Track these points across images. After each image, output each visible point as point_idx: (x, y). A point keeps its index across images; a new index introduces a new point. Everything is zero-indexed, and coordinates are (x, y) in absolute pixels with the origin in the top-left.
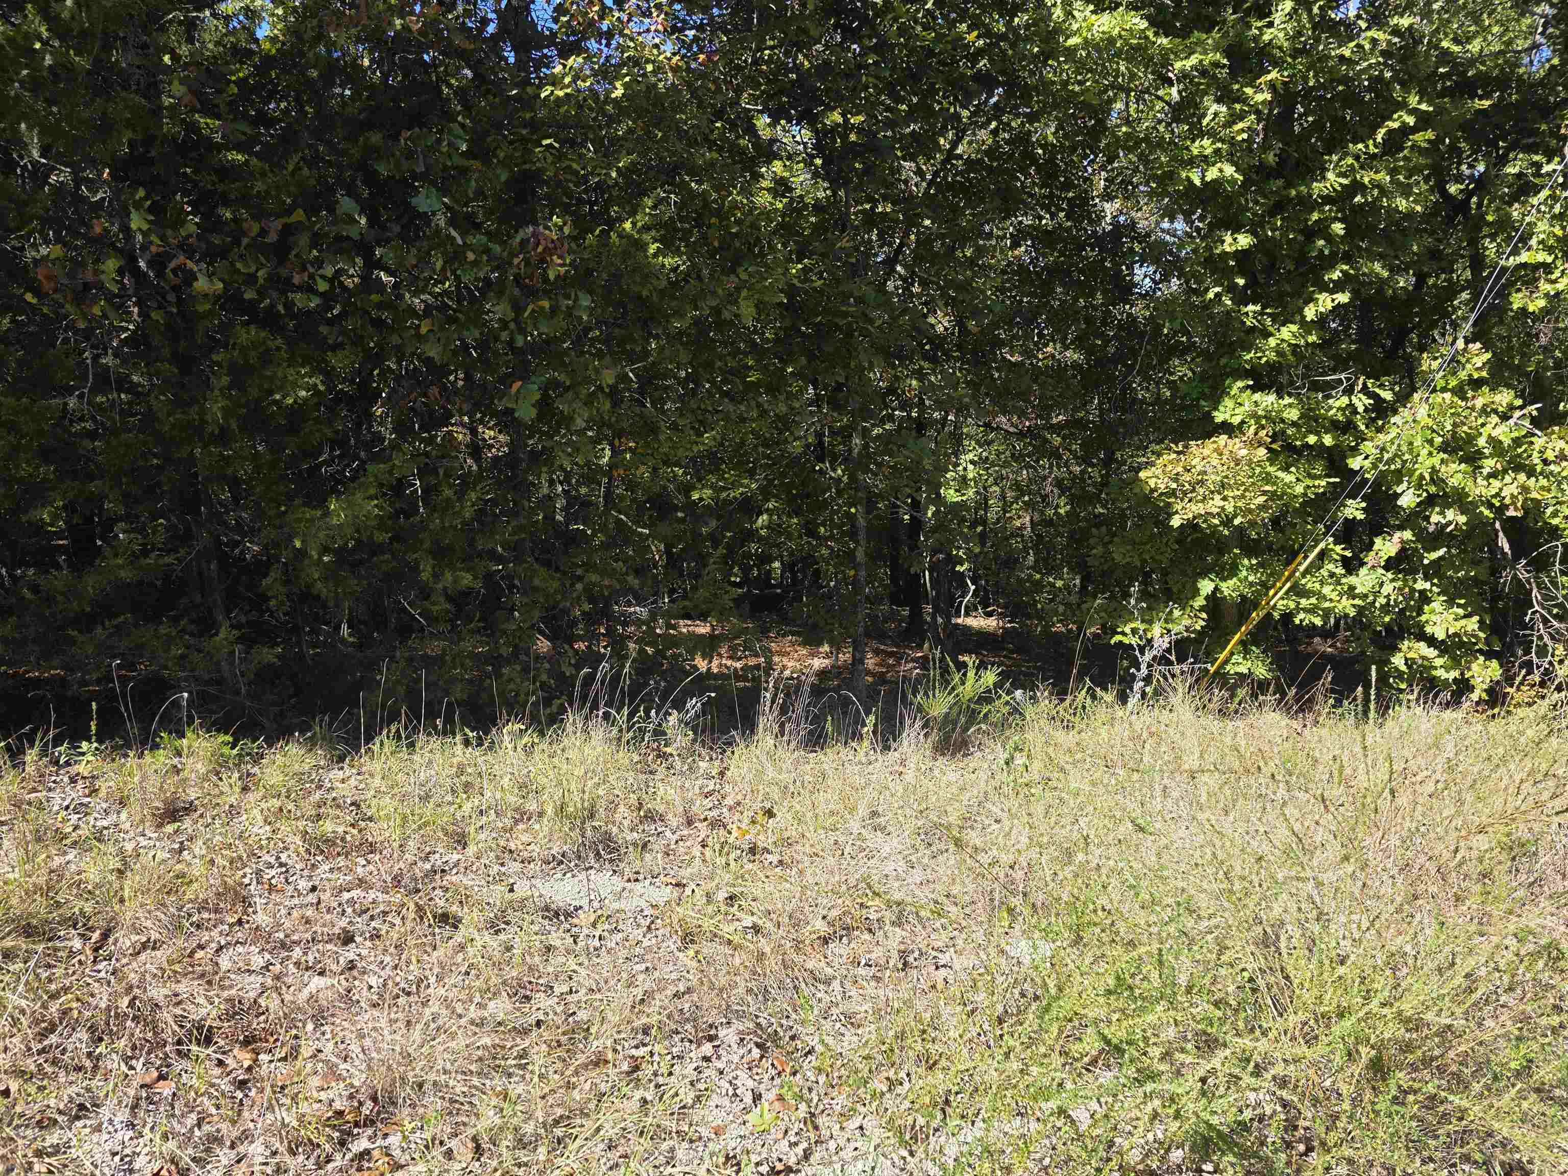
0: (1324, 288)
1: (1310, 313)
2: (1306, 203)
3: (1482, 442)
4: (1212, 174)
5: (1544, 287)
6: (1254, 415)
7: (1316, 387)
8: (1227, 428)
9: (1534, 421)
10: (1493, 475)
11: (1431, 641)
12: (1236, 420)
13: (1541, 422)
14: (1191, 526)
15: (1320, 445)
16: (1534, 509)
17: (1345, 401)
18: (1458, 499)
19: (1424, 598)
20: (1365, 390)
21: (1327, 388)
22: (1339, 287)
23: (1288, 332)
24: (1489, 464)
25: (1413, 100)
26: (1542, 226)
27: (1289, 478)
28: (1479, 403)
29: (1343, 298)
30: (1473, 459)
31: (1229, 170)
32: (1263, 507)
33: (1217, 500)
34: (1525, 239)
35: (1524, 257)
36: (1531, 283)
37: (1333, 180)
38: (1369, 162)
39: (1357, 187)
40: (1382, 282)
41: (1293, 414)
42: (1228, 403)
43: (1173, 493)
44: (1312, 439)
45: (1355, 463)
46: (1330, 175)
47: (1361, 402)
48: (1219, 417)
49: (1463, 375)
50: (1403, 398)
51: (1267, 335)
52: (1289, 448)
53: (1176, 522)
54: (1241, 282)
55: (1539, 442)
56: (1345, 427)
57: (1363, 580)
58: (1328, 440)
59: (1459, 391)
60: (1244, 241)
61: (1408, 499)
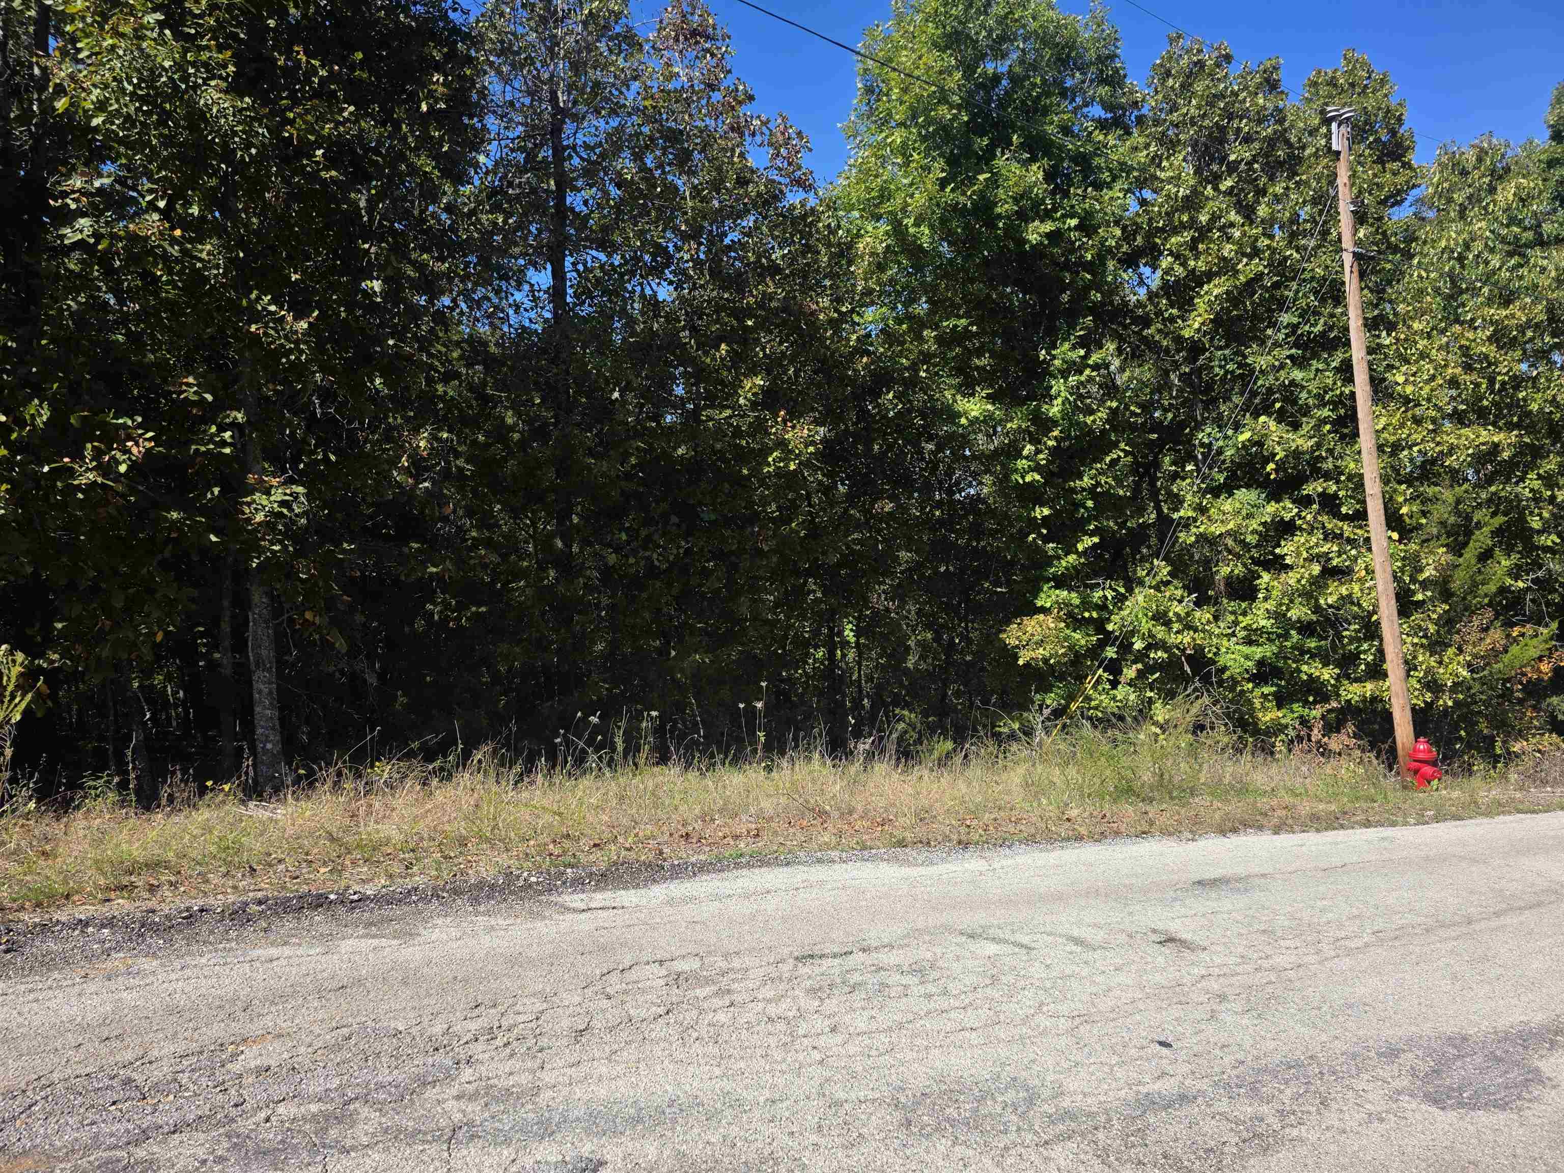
0: (1086, 533)
1: (1080, 547)
2: (1073, 491)
3: (1171, 614)
4: (1028, 479)
5: (1194, 530)
6: (1057, 602)
7: (1086, 586)
8: (1044, 610)
9: (1195, 604)
10: (1178, 632)
11: (1156, 724)
12: (1048, 605)
13: (1198, 604)
14: (1027, 665)
15: (1091, 618)
16: (1199, 649)
17: (1101, 593)
18: (1162, 645)
19: (1151, 701)
20: (1110, 587)
21: (1093, 587)
22: (1092, 534)
23: (1072, 558)
24: (1176, 626)
25: (1122, 445)
26: (1189, 497)
27: (1077, 636)
28: (1168, 594)
29: (1096, 540)
30: (1167, 624)
31: (1037, 477)
32: (1064, 655)
33: (1041, 650)
34: (1182, 502)
35: (1182, 513)
36: (1187, 526)
37: (1087, 481)
38: (1101, 472)
39: (1098, 484)
40: (1114, 532)
41: (1077, 602)
42: (1042, 595)
43: (1017, 647)
44: (1087, 615)
45: (1110, 627)
46: (1086, 479)
47: (1110, 594)
48: (1039, 603)
49: (1158, 578)
50: (1130, 590)
51: (1059, 558)
52: (1077, 620)
53: (1021, 662)
54: (1045, 531)
55: (1198, 614)
56: (1102, 607)
57: (1121, 692)
58: (1095, 615)
59: (1157, 588)
60: (1046, 512)
61: (1138, 645)
